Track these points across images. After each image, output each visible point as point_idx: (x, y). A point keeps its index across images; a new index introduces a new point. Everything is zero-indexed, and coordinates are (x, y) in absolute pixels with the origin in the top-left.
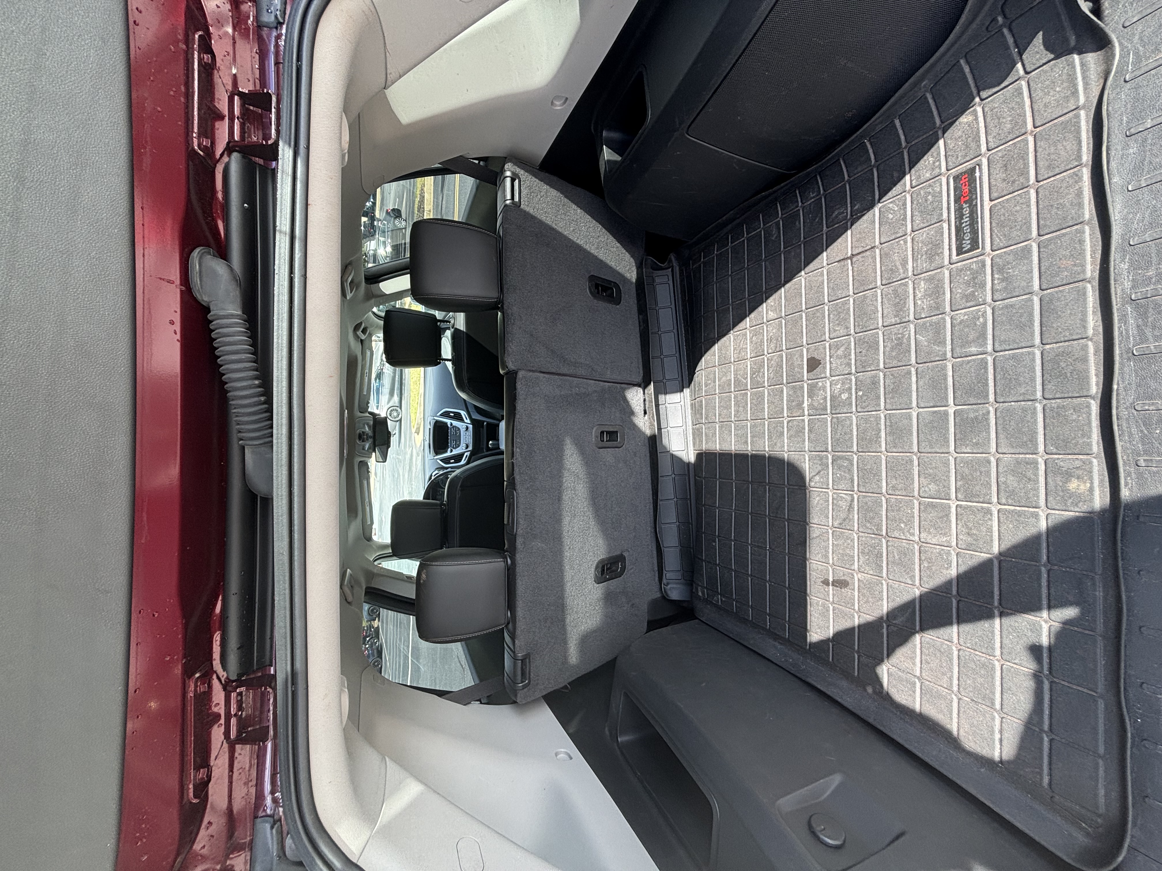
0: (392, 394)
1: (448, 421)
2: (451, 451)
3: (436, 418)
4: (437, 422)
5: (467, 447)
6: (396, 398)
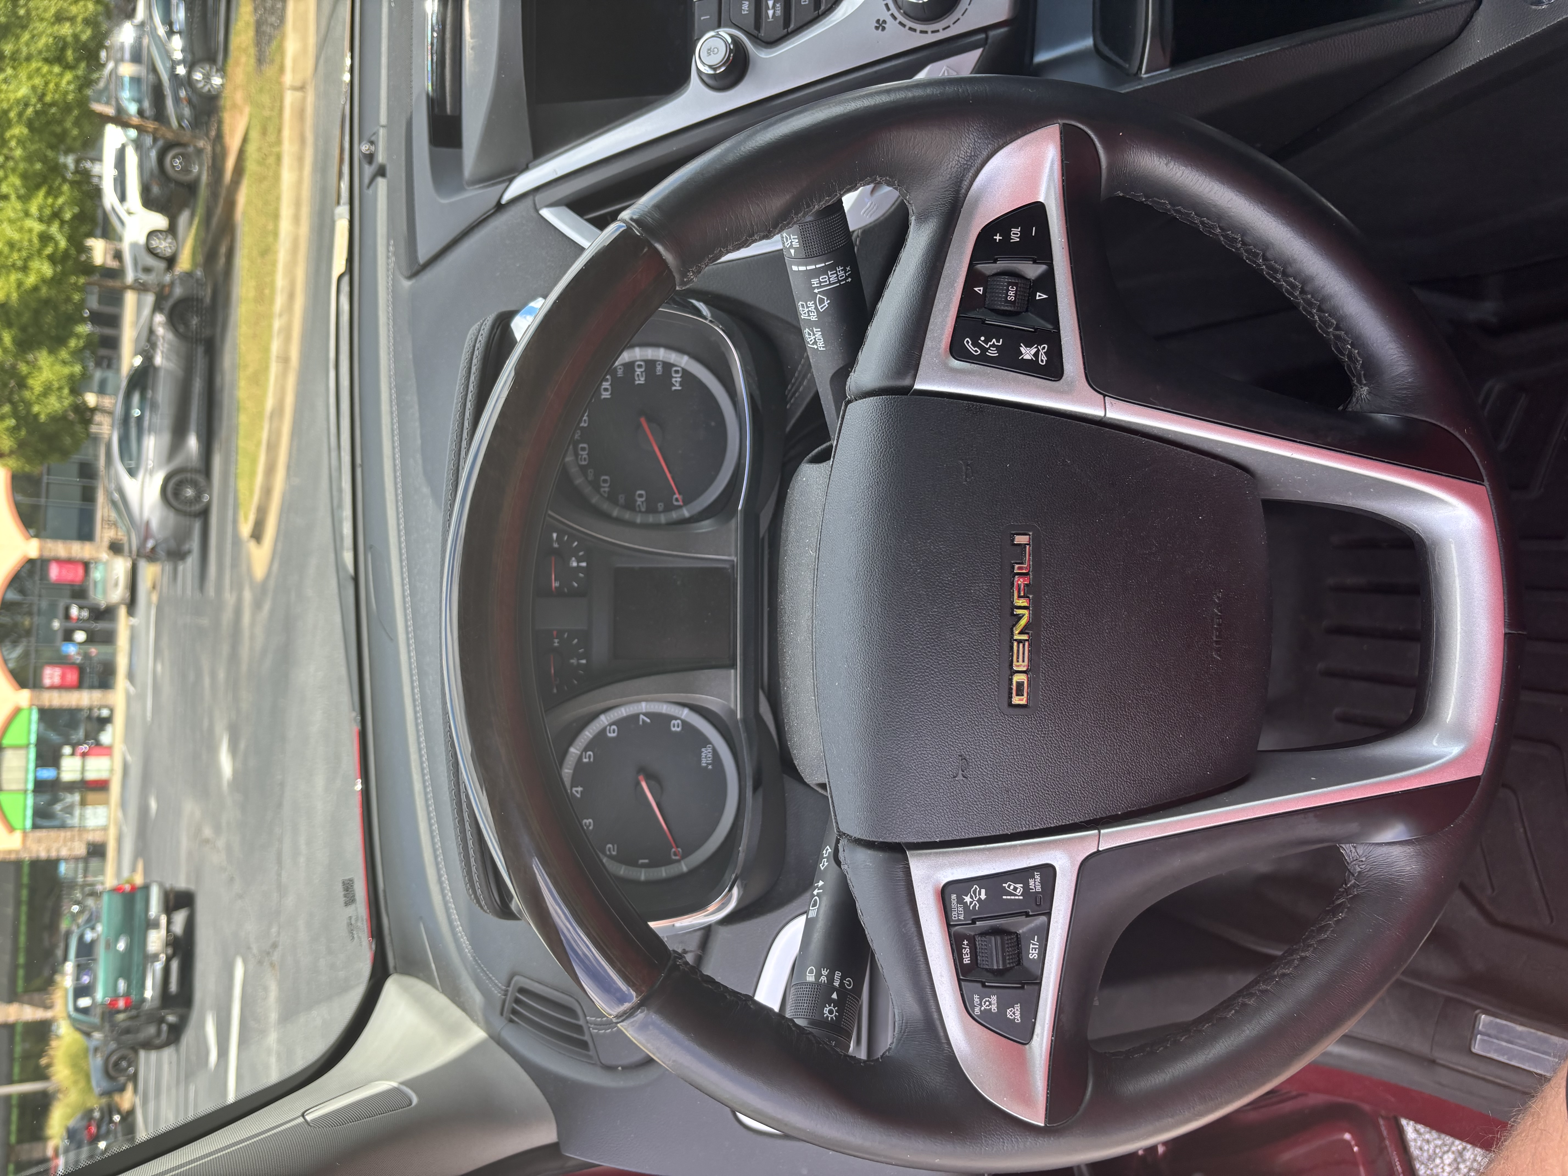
0: (179, 432)
6: (193, 443)
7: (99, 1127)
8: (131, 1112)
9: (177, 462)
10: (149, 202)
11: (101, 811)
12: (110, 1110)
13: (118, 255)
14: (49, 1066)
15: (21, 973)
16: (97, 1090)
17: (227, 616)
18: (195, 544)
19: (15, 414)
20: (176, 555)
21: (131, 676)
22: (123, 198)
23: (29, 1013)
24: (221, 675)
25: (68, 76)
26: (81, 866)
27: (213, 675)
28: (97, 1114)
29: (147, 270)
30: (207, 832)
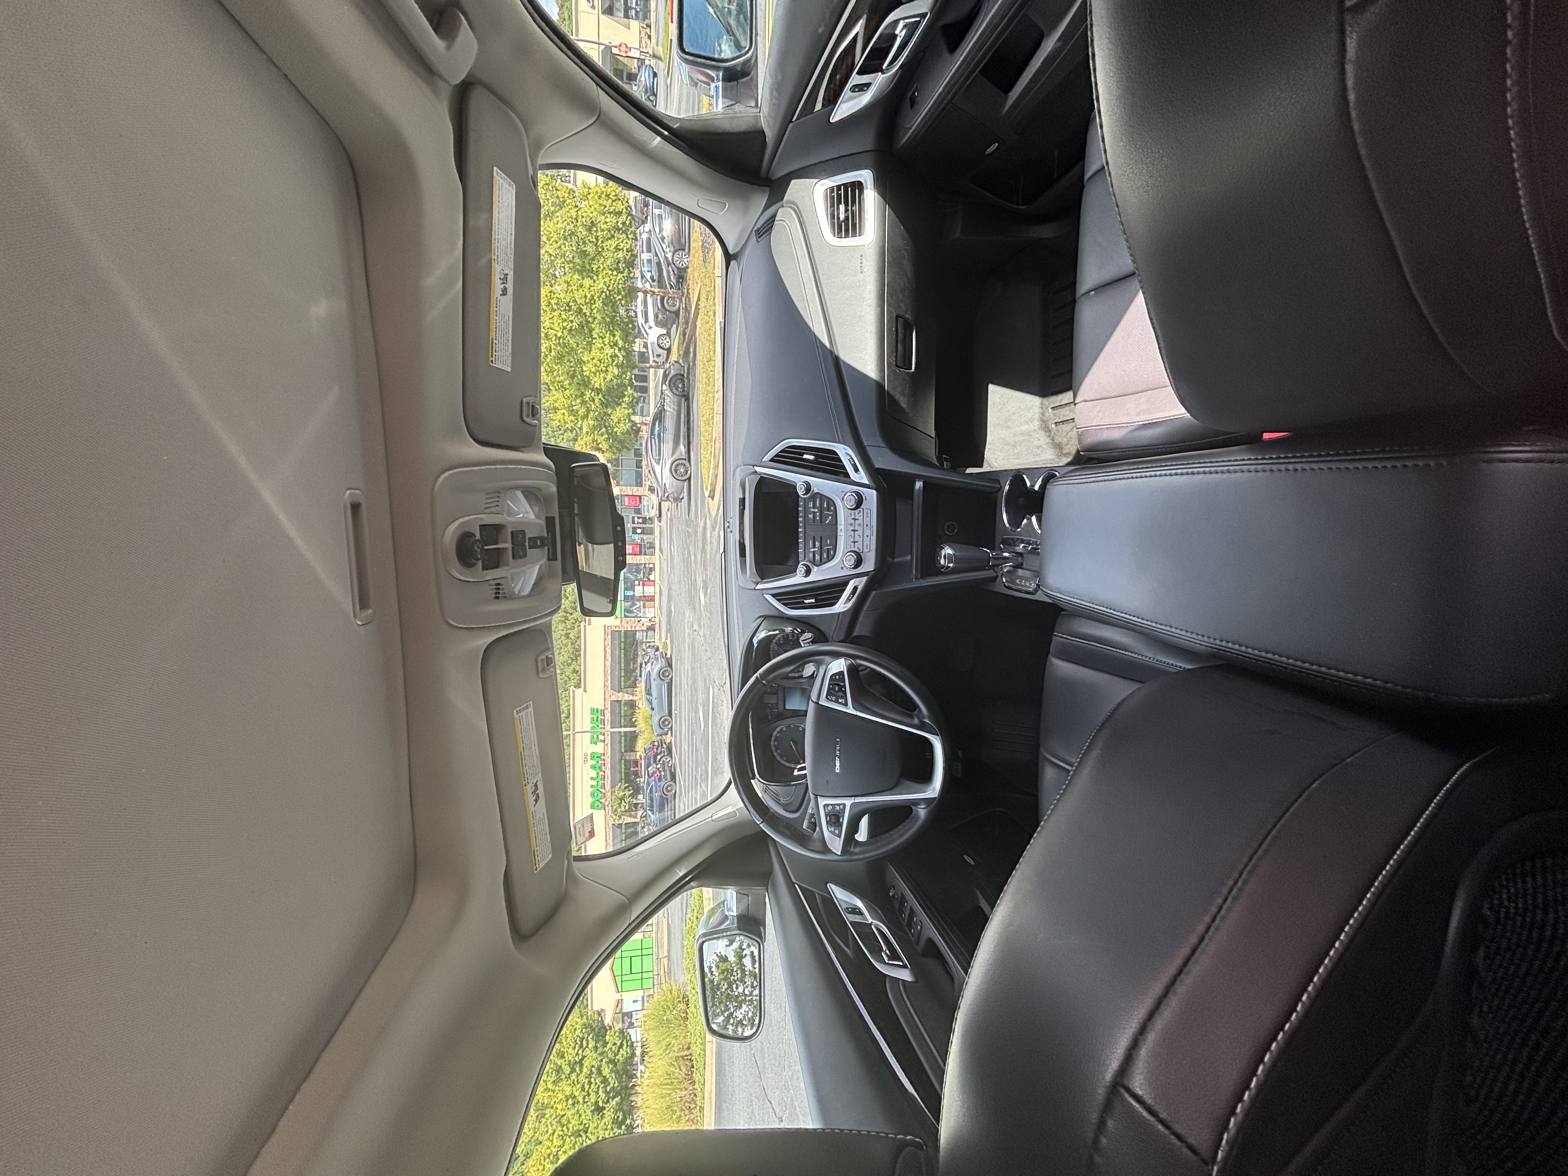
0: (676, 442)
1: (798, 479)
2: (808, 572)
3: (758, 469)
4: (763, 483)
5: (859, 562)
6: (682, 448)
7: (657, 749)
8: (670, 743)
9: (676, 456)
10: (658, 324)
11: (652, 610)
12: (662, 742)
13: (646, 346)
14: (636, 721)
15: (623, 679)
16: (656, 734)
17: (700, 530)
18: (685, 495)
19: (608, 433)
20: (678, 500)
21: (661, 550)
22: (646, 321)
23: (627, 697)
24: (699, 556)
25: (620, 276)
26: (645, 634)
27: (695, 556)
28: (656, 744)
29: (659, 356)
30: (696, 627)
